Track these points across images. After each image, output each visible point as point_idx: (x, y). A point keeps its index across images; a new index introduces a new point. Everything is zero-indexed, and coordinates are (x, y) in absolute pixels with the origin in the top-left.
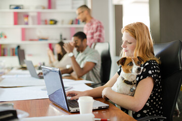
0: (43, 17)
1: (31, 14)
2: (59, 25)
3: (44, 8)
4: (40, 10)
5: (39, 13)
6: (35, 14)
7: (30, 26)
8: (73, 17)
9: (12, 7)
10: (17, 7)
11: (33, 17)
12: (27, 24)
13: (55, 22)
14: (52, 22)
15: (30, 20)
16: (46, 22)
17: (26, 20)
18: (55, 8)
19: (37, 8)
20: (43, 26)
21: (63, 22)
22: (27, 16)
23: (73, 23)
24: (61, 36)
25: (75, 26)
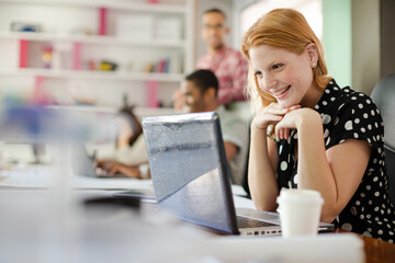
0: (88, 54)
1: (59, 47)
2: (121, 74)
3: (89, 33)
4: (81, 38)
5: (78, 46)
6: (68, 47)
7: (56, 71)
8: (155, 57)
9: (17, 27)
10: (28, 29)
11: (63, 54)
12: (48, 66)
13: (113, 67)
14: (109, 67)
15: (56, 60)
16: (91, 66)
17: (46, 58)
18: (114, 34)
19: (74, 32)
20: (84, 74)
21: (130, 67)
22: (49, 49)
23: (152, 70)
24: (125, 99)
25: (157, 77)
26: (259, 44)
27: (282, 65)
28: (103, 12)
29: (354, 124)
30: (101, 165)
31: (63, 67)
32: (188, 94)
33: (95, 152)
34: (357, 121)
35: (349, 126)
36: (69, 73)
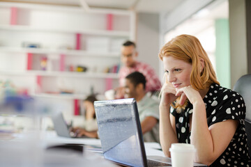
0: (69, 62)
1: (51, 57)
2: (89, 74)
3: (69, 48)
4: (65, 52)
5: (63, 57)
6: (57, 57)
7: (49, 72)
8: (111, 63)
9: (25, 45)
10: (33, 46)
11: (53, 62)
12: (44, 69)
13: (85, 69)
14: (82, 69)
15: (49, 65)
16: (71, 69)
17: (43, 64)
18: (85, 49)
19: (61, 48)
20: (67, 74)
21: (95, 70)
22: (45, 58)
23: (109, 71)
24: (92, 89)
25: (112, 76)
26: (168, 55)
27: (180, 69)
28: (78, 36)
29: (231, 110)
30: (73, 130)
31: (54, 69)
32: (127, 87)
33: (72, 122)
34: (234, 109)
35: (228, 111)
36: (57, 74)
